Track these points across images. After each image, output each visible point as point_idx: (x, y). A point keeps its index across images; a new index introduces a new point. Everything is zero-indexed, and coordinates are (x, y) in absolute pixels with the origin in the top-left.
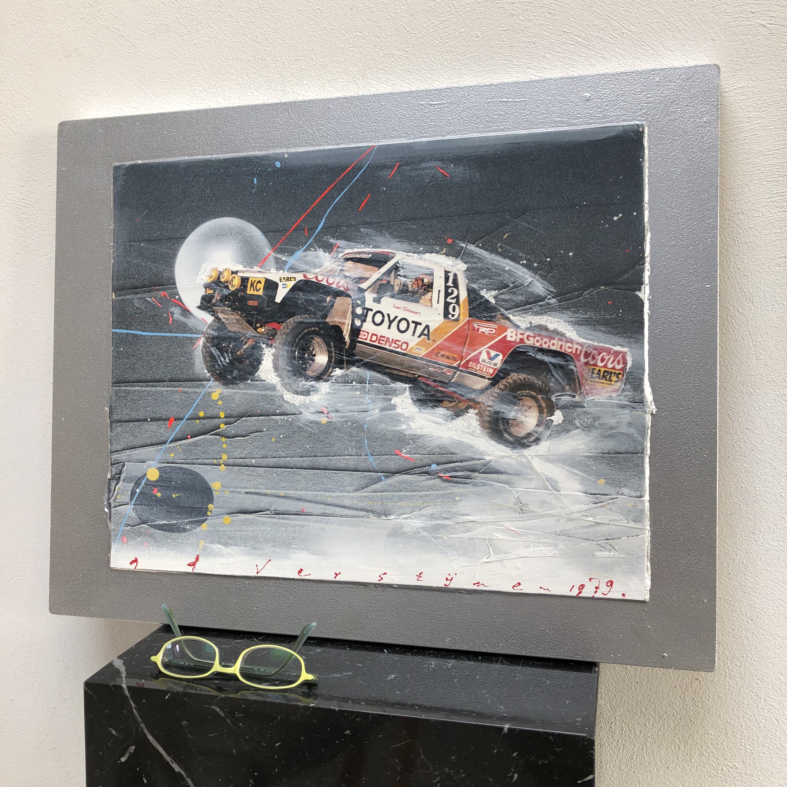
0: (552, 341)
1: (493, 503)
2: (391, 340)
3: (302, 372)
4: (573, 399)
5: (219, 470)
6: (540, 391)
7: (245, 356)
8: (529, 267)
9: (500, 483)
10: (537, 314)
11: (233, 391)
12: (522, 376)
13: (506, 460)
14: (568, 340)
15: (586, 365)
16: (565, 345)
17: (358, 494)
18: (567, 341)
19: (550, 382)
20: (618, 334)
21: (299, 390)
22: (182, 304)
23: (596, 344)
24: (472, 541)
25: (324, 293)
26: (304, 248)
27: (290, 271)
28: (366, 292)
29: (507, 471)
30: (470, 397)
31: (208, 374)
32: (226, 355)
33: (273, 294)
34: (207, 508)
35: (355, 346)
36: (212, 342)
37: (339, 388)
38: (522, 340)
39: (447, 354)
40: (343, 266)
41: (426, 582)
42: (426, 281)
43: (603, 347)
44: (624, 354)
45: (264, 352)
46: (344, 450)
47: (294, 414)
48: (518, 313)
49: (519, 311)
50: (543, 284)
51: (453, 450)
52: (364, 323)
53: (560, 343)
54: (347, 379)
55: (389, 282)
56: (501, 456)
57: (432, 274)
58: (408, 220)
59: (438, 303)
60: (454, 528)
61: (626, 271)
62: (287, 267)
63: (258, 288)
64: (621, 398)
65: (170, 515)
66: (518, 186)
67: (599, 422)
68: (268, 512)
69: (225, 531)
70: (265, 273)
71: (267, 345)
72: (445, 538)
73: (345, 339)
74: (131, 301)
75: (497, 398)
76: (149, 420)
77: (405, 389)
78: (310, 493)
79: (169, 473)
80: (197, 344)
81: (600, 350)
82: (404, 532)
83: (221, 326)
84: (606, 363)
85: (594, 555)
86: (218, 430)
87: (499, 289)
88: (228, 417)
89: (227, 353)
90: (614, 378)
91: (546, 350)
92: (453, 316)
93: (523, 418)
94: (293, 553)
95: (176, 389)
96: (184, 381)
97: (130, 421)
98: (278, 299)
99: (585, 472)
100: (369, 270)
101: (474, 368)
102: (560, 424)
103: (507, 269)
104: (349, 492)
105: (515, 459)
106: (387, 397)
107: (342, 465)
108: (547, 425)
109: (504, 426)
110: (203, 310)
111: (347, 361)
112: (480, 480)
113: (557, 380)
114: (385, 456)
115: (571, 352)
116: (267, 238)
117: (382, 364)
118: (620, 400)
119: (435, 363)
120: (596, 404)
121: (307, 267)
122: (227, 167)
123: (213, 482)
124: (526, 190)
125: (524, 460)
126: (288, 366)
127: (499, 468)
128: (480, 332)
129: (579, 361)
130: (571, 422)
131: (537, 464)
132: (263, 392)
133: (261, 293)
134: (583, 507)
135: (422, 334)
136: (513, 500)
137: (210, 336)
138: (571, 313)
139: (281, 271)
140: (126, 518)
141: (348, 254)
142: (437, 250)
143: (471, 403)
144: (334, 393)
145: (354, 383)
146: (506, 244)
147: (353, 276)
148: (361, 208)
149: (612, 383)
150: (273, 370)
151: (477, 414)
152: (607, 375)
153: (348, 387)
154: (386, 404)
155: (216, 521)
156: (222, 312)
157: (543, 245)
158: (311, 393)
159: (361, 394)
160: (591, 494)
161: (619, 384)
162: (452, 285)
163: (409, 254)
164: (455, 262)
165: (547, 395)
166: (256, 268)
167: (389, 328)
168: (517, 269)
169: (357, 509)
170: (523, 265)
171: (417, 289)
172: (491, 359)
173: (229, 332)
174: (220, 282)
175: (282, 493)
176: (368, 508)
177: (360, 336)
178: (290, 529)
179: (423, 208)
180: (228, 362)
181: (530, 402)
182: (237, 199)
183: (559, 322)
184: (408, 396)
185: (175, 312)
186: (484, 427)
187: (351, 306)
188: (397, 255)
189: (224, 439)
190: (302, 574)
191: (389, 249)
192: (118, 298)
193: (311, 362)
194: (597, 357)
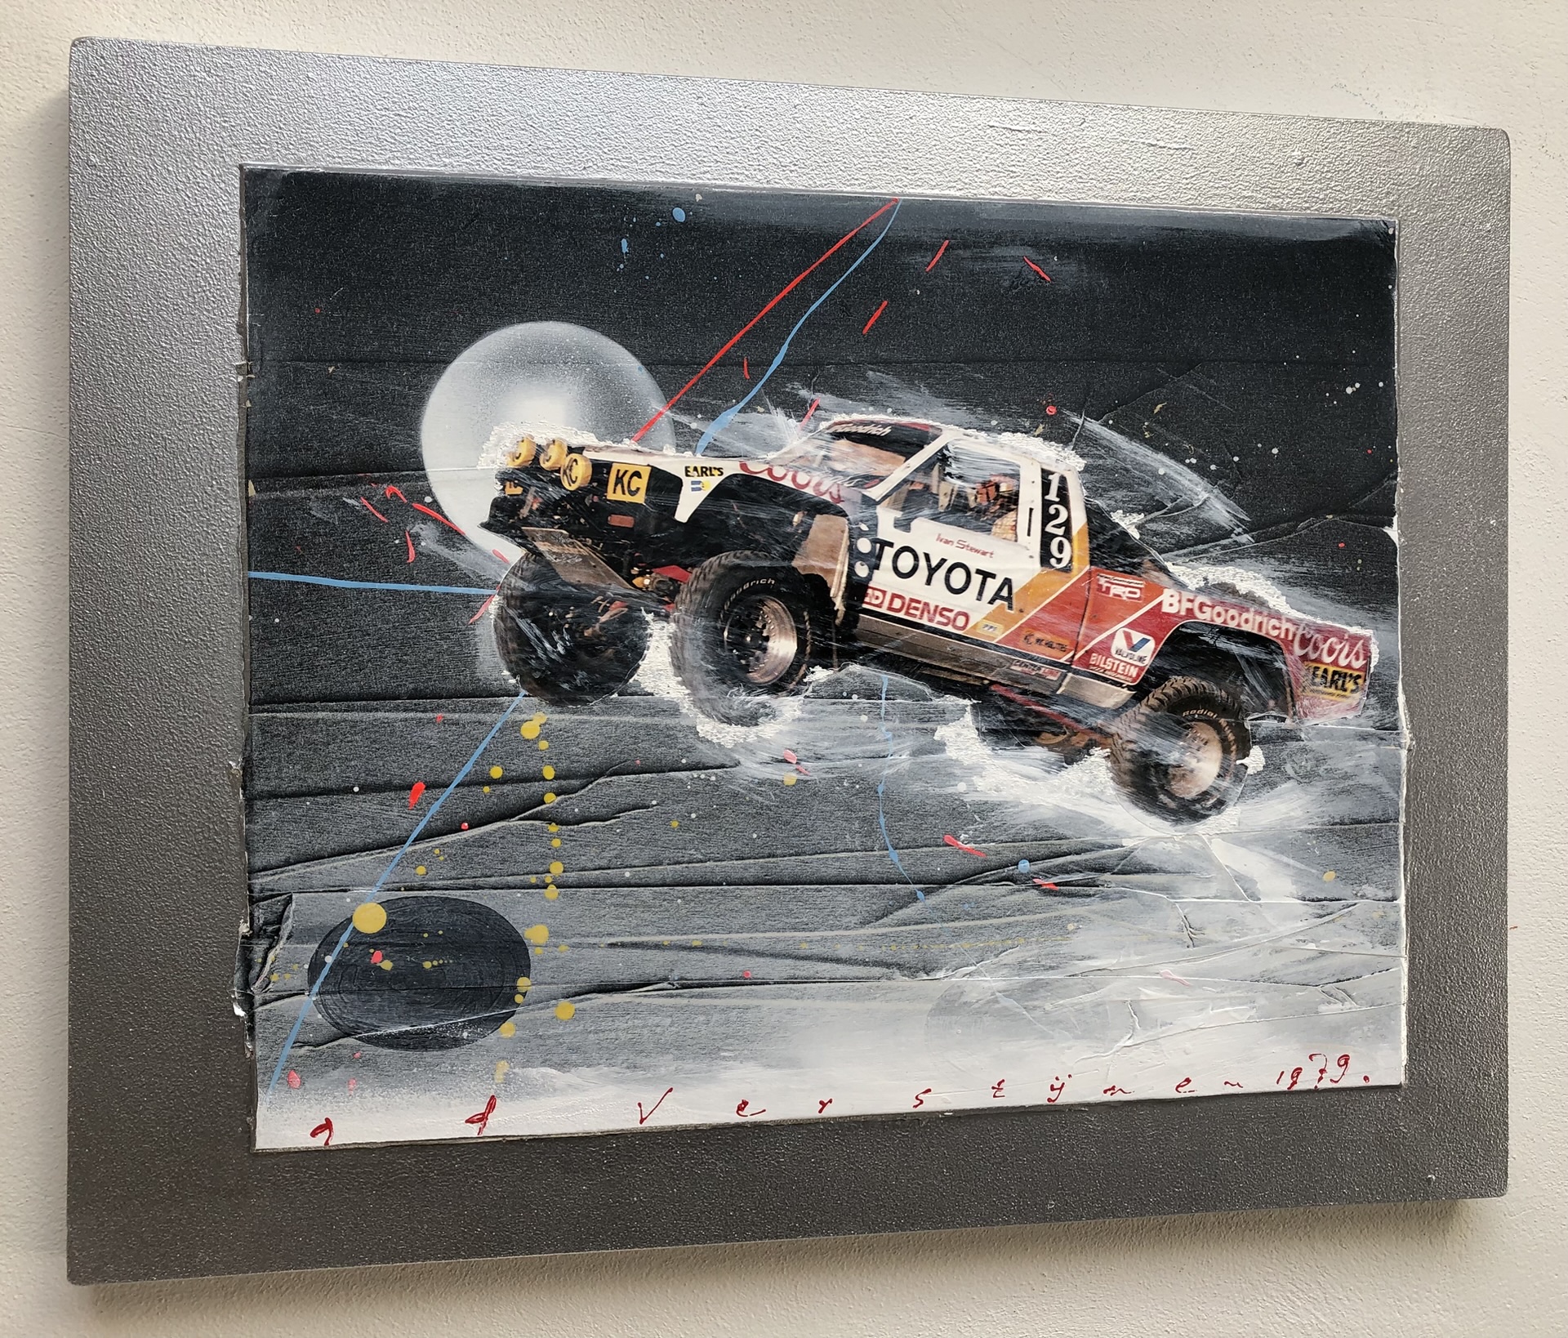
0: (1245, 616)
1: (1139, 930)
2: (932, 609)
3: (740, 674)
4: (1283, 725)
5: (544, 898)
6: (1224, 710)
7: (604, 639)
8: (1200, 470)
9: (1151, 890)
10: (1217, 562)
11: (576, 717)
12: (1191, 682)
13: (1162, 845)
14: (1273, 613)
15: (1303, 662)
16: (1268, 623)
17: (868, 931)
18: (1270, 616)
19: (1242, 693)
20: (1356, 603)
21: (734, 713)
22: (440, 517)
23: (1319, 621)
24: (1100, 1009)
25: (787, 506)
26: (742, 404)
27: (708, 453)
28: (878, 507)
29: (1165, 866)
30: (1094, 725)
31: (513, 681)
32: (556, 638)
33: (670, 504)
34: (515, 987)
35: (857, 619)
36: (521, 607)
37: (821, 708)
38: (1190, 611)
39: (1049, 637)
40: (828, 449)
41: (1013, 1098)
42: (1003, 488)
43: (1332, 627)
44: (1366, 641)
45: (649, 631)
46: (836, 839)
47: (722, 766)
48: (1183, 559)
49: (1185, 555)
50: (1227, 505)
51: (1061, 831)
52: (875, 571)
53: (1259, 619)
54: (839, 688)
55: (927, 487)
56: (1153, 838)
57: (1016, 476)
58: (967, 362)
59: (1029, 535)
60: (1066, 986)
61: (1367, 489)
62: (703, 443)
63: (633, 488)
64: (1362, 721)
65: (419, 1011)
66: (1180, 312)
67: (1325, 767)
68: (665, 985)
69: (561, 1035)
70: (650, 454)
71: (657, 614)
72: (1048, 1007)
73: (834, 604)
74: (301, 505)
75: (1145, 724)
76: (356, 789)
77: (963, 710)
78: (761, 935)
79: (413, 912)
80: (482, 610)
81: (1327, 633)
82: (965, 1003)
83: (545, 570)
84: (1337, 658)
85: (1317, 1012)
86: (539, 808)
87: (1146, 510)
88: (565, 778)
89: (559, 632)
90: (1350, 685)
91: (1233, 632)
92: (1059, 561)
93: (1193, 763)
94: (726, 1068)
95: (430, 715)
96: (451, 697)
97: (303, 794)
98: (683, 514)
99: (1302, 860)
100: (886, 461)
101: (1102, 665)
102: (1259, 773)
103: (1161, 472)
104: (847, 928)
105: (1179, 843)
106: (925, 726)
107: (831, 872)
108: (1236, 776)
109: (1159, 779)
110: (497, 532)
111: (839, 649)
112: (1114, 888)
113: (1253, 688)
114: (925, 849)
115: (1277, 637)
116: (655, 377)
117: (914, 657)
118: (1359, 726)
119: (1025, 656)
120: (1322, 734)
121: (748, 448)
122: (554, 208)
123: (527, 926)
124: (1195, 322)
125: (1196, 844)
126: (708, 662)
127: (1150, 862)
128: (1111, 595)
129: (1291, 653)
130: (1278, 768)
131: (1220, 851)
132: (648, 720)
133: (640, 498)
134: (1300, 925)
135: (997, 596)
136: (1175, 922)
137: (515, 593)
138: (1277, 563)
139: (689, 454)
140: (297, 1026)
141: (840, 423)
142: (1025, 427)
143: (1096, 737)
144: (810, 720)
145: (855, 697)
146: (1158, 422)
147: (849, 470)
148: (867, 328)
149: (1347, 693)
150: (671, 670)
151: (1108, 756)
152: (1338, 679)
153: (842, 706)
154: (923, 740)
155: (537, 1014)
156: (545, 539)
157: (1227, 431)
158: (760, 720)
159: (869, 721)
160: (1313, 901)
161: (1357, 695)
162: (1057, 500)
163: (969, 431)
164: (1062, 454)
165: (1237, 718)
166: (628, 444)
167: (929, 582)
168: (1181, 474)
169: (865, 963)
170: (1190, 466)
171: (985, 503)
172: (1134, 648)
173: (565, 584)
174: (541, 470)
175: (696, 939)
176: (890, 960)
177: (867, 600)
178: (716, 1017)
179: (996, 338)
180: (562, 652)
181: (1207, 733)
182: (581, 283)
183: (1256, 578)
184: (971, 724)
185: (422, 533)
186: (1122, 783)
187: (846, 535)
188: (943, 432)
189: (554, 828)
190: (747, 1111)
191: (927, 419)
192: (265, 496)
193: (758, 653)
194: (1321, 646)
